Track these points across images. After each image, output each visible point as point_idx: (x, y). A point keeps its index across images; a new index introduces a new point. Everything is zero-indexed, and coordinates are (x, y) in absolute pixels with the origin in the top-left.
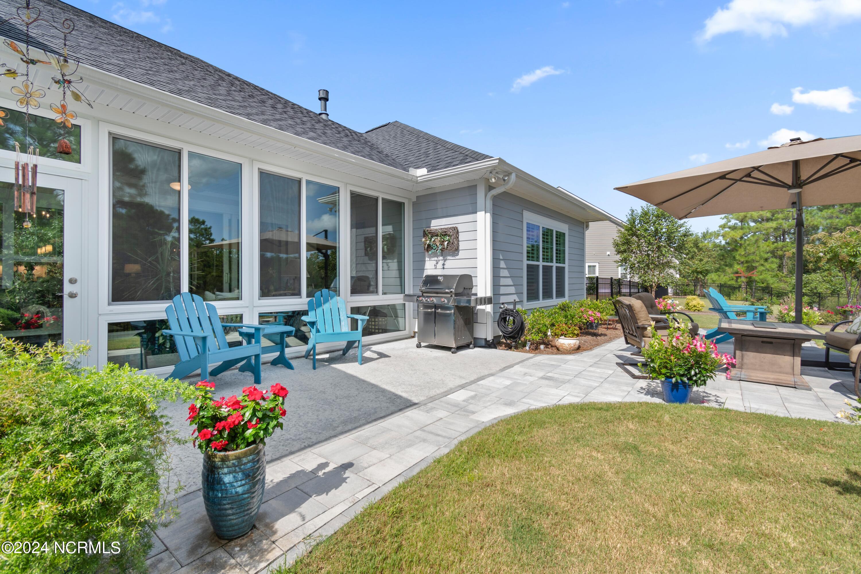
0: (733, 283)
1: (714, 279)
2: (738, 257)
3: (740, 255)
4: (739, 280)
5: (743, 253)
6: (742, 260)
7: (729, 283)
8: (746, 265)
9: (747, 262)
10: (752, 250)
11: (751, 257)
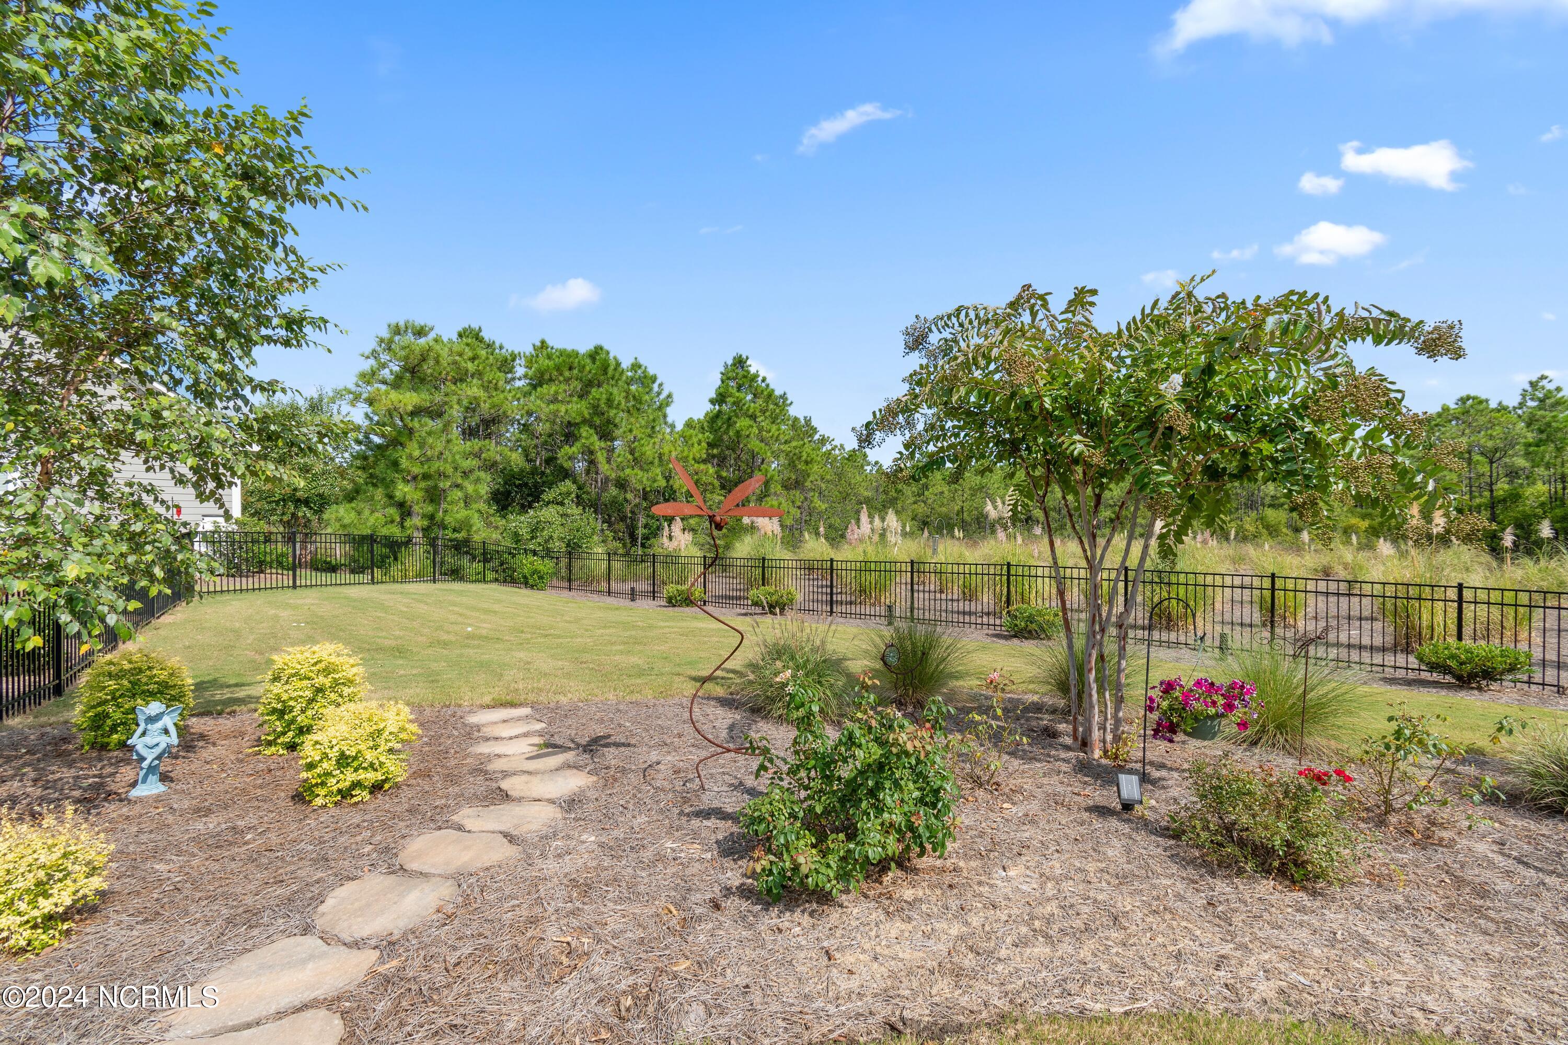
0: (395, 531)
1: (346, 521)
2: (404, 463)
3: (410, 457)
4: (408, 523)
5: (417, 453)
6: (416, 470)
7: (385, 531)
8: (423, 485)
9: (426, 477)
10: (440, 446)
11: (436, 465)
